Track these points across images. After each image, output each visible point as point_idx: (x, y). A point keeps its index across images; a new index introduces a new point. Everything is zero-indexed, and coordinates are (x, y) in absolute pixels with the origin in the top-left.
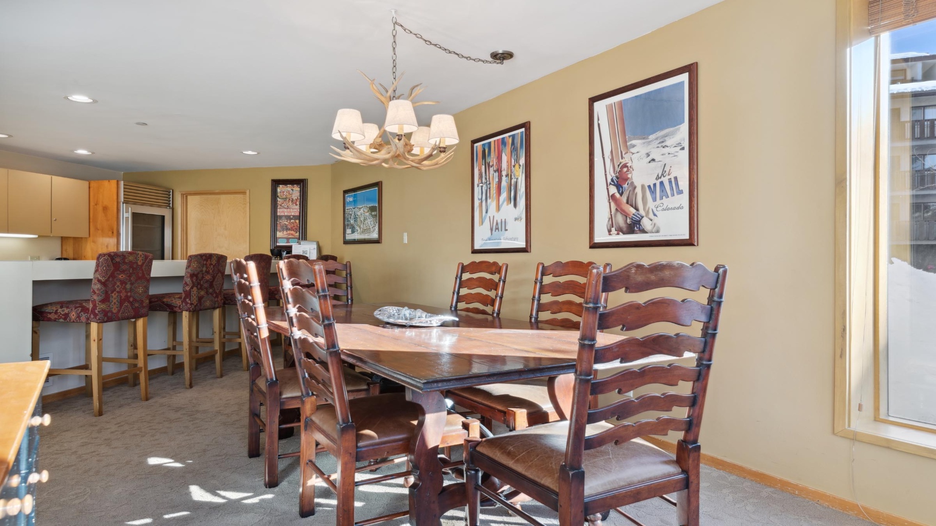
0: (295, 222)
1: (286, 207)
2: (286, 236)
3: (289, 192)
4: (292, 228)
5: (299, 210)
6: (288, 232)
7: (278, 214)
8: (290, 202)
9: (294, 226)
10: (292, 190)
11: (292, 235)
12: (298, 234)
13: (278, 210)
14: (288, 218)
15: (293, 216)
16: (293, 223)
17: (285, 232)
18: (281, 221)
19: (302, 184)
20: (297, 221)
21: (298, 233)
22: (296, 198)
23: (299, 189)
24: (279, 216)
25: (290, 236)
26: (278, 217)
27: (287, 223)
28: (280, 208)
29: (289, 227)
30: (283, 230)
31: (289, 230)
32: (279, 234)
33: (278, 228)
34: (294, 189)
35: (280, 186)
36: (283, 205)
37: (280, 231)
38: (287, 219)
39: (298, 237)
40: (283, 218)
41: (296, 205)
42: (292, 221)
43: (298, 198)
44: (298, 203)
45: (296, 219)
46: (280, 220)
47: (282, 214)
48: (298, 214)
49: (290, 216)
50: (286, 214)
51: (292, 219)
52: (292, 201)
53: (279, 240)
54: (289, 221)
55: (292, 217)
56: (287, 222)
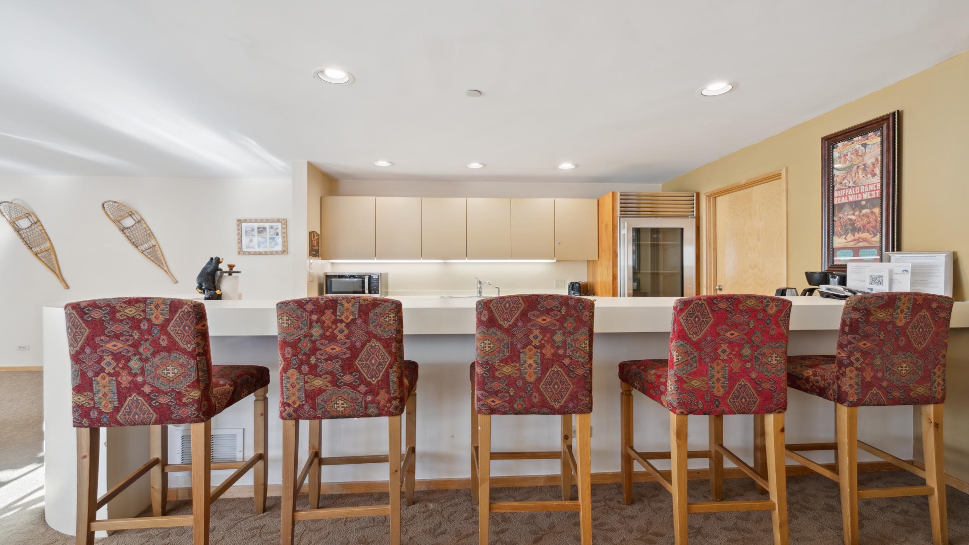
0: (872, 213)
1: (851, 184)
2: (851, 244)
3: (857, 151)
4: (864, 226)
5: (879, 186)
6: (857, 235)
7: (836, 202)
8: (860, 172)
9: (869, 223)
10: (865, 145)
11: (865, 240)
12: (877, 238)
13: (836, 193)
14: (856, 205)
15: (867, 200)
16: (866, 215)
17: (850, 237)
18: (841, 215)
19: (885, 126)
20: (877, 210)
21: (878, 235)
22: (873, 160)
23: (879, 139)
24: (839, 205)
25: (861, 244)
26: (836, 207)
27: (853, 217)
28: (837, 190)
29: (858, 224)
30: (846, 234)
31: (859, 230)
32: (838, 242)
33: (836, 229)
34: (868, 142)
35: (839, 144)
36: (845, 181)
37: (840, 235)
38: (853, 209)
39: (878, 244)
40: (847, 208)
41: (874, 175)
42: (864, 211)
43: (877, 160)
44: (878, 171)
45: (874, 207)
46: (839, 212)
47: (844, 200)
48: (878, 195)
49: (860, 201)
50: (851, 199)
51: (864, 207)
52: (864, 170)
53: (838, 253)
54: (857, 213)
55: (863, 203)
56: (853, 214)
